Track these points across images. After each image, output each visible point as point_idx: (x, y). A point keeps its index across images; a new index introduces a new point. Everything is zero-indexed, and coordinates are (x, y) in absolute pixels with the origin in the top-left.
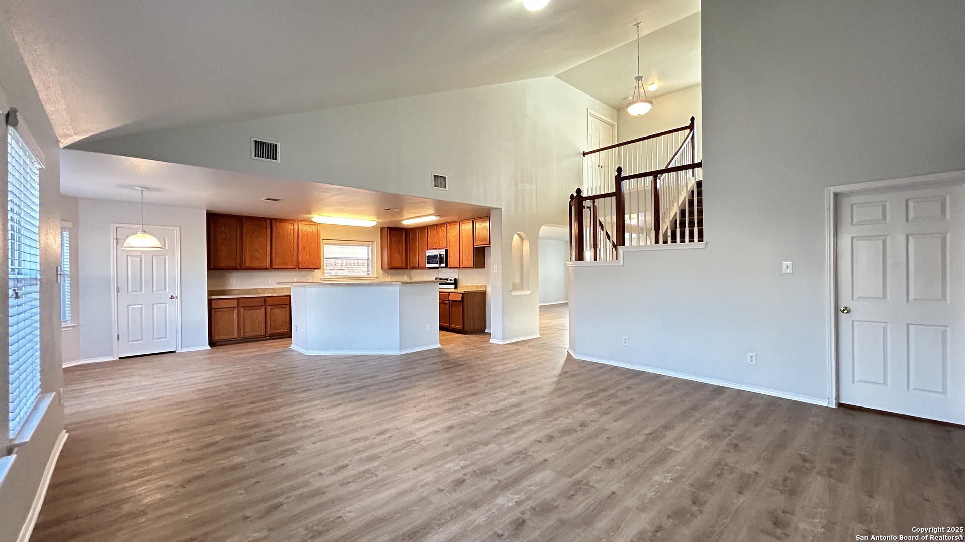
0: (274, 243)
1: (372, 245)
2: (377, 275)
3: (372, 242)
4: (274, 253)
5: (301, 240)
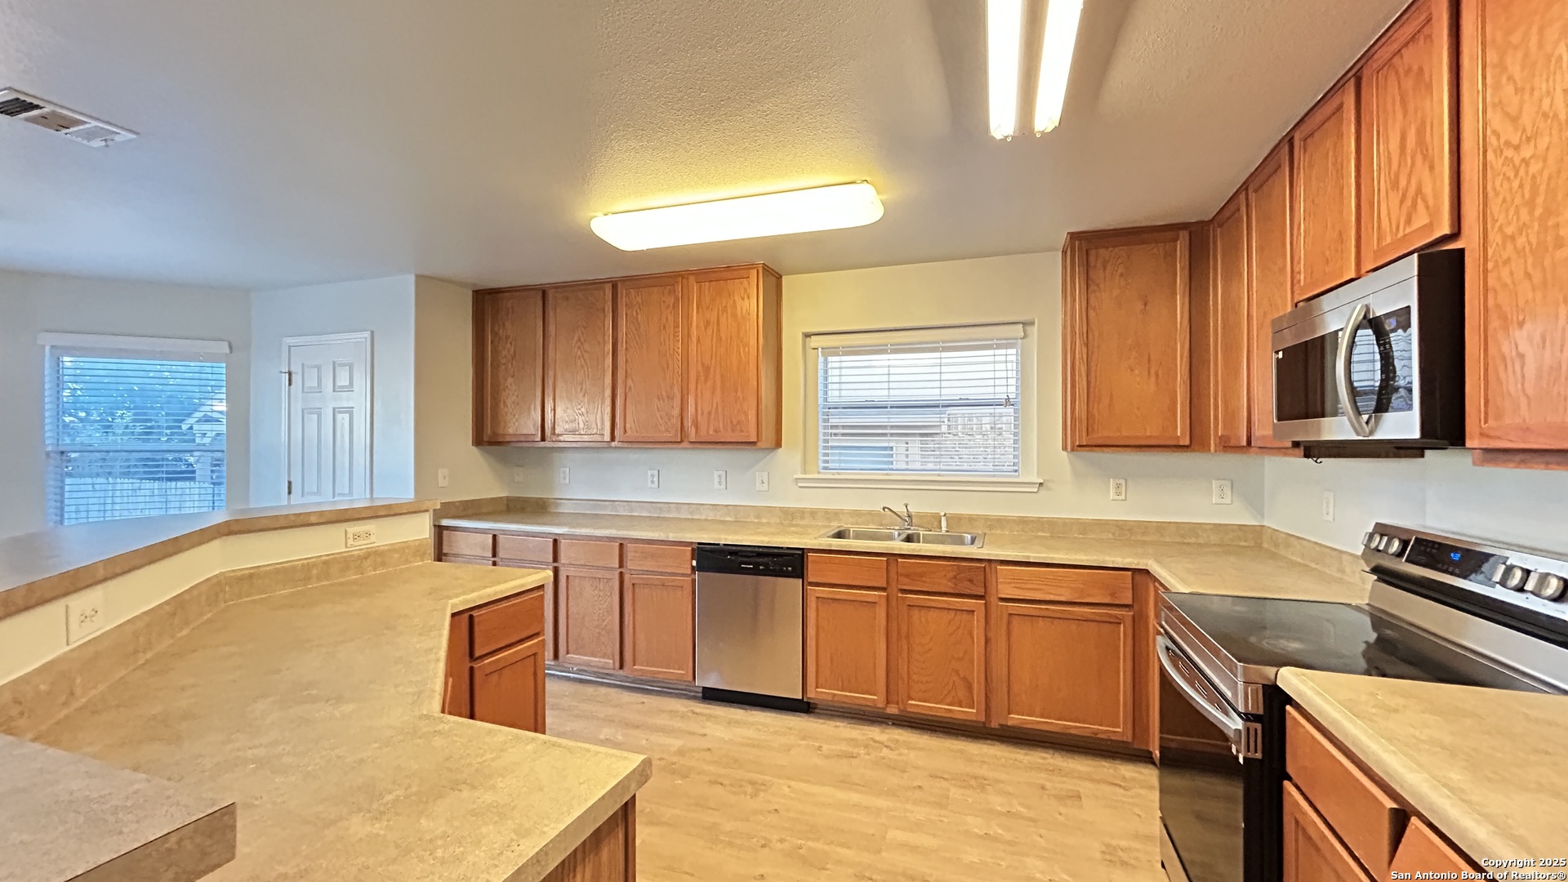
0: (622, 356)
1: (1025, 336)
2: (1039, 474)
3: (1025, 324)
4: (620, 391)
5: (698, 340)
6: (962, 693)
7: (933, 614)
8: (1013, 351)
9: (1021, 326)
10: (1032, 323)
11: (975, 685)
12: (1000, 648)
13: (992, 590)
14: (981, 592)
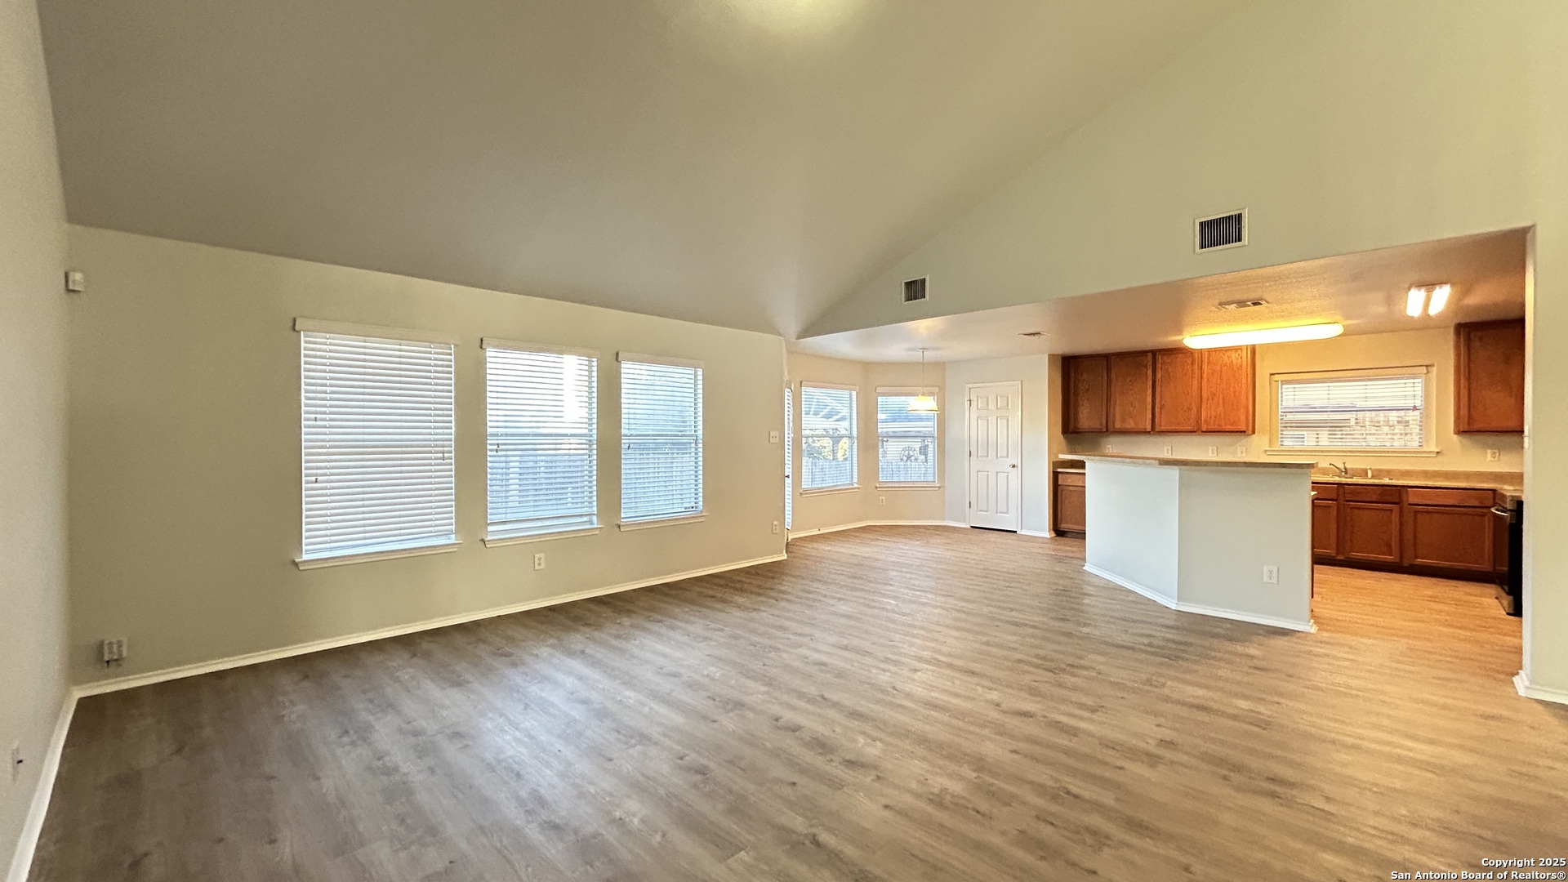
0: (1158, 389)
1: (1428, 372)
2: (1437, 446)
3: (1427, 366)
4: (1157, 406)
5: (1208, 380)
6: (1385, 549)
7: (1366, 512)
8: (1420, 380)
9: (1425, 368)
10: (1433, 366)
11: (1393, 546)
12: (1409, 528)
13: (1404, 499)
14: (1397, 501)
